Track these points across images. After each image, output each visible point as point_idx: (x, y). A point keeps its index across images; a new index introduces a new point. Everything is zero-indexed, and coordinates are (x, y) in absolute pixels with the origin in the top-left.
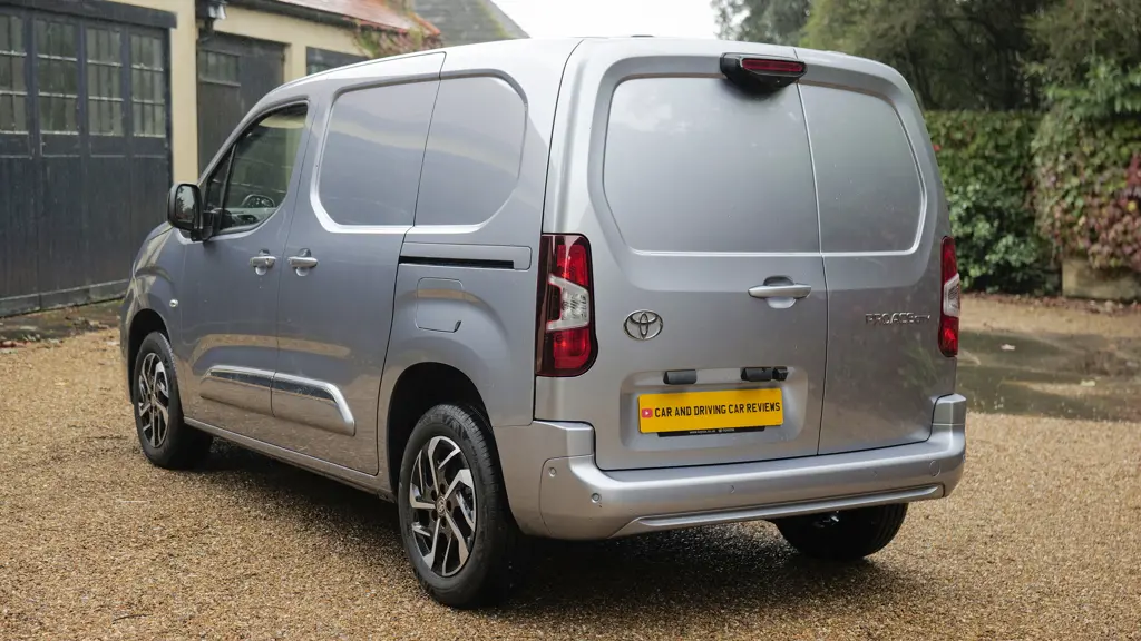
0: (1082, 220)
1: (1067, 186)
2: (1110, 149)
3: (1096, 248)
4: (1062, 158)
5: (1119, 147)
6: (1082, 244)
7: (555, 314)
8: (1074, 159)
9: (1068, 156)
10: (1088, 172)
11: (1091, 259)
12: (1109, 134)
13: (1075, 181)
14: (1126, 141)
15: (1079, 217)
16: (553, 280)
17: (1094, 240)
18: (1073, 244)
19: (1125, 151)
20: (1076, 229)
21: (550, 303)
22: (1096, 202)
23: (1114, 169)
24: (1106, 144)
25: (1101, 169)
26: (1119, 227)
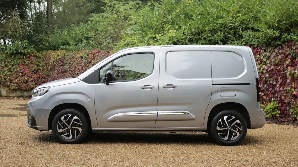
0: (9, 78)
1: (5, 70)
2: (15, 61)
3: (12, 84)
4: (3, 63)
5: (17, 60)
6: (9, 84)
8: (6, 63)
9: (5, 62)
10: (10, 66)
11: (11, 87)
12: (15, 57)
13: (7, 68)
14: (19, 59)
15: (8, 77)
17: (11, 83)
18: (6, 84)
19: (18, 61)
20: (7, 80)
22: (12, 73)
23: (16, 65)
24: (14, 60)
25: (12, 65)
26: (18, 79)
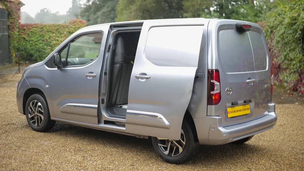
7: (213, 90)
16: (212, 81)
21: (211, 87)
